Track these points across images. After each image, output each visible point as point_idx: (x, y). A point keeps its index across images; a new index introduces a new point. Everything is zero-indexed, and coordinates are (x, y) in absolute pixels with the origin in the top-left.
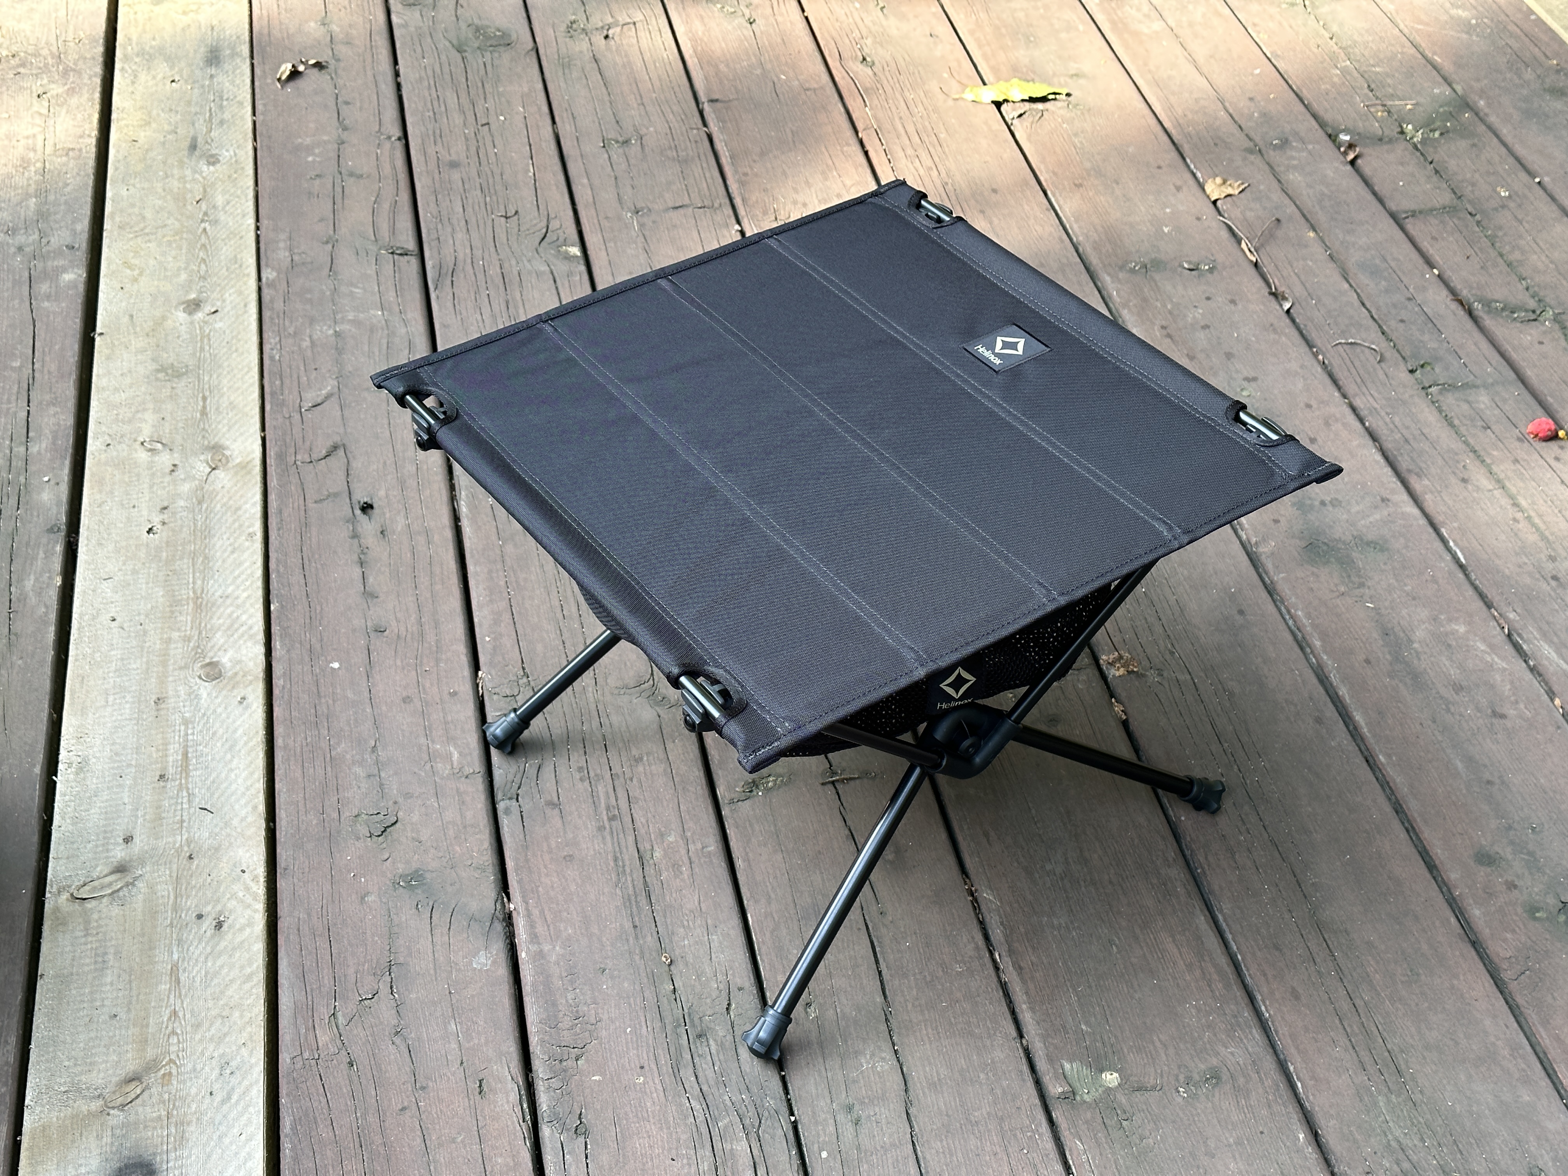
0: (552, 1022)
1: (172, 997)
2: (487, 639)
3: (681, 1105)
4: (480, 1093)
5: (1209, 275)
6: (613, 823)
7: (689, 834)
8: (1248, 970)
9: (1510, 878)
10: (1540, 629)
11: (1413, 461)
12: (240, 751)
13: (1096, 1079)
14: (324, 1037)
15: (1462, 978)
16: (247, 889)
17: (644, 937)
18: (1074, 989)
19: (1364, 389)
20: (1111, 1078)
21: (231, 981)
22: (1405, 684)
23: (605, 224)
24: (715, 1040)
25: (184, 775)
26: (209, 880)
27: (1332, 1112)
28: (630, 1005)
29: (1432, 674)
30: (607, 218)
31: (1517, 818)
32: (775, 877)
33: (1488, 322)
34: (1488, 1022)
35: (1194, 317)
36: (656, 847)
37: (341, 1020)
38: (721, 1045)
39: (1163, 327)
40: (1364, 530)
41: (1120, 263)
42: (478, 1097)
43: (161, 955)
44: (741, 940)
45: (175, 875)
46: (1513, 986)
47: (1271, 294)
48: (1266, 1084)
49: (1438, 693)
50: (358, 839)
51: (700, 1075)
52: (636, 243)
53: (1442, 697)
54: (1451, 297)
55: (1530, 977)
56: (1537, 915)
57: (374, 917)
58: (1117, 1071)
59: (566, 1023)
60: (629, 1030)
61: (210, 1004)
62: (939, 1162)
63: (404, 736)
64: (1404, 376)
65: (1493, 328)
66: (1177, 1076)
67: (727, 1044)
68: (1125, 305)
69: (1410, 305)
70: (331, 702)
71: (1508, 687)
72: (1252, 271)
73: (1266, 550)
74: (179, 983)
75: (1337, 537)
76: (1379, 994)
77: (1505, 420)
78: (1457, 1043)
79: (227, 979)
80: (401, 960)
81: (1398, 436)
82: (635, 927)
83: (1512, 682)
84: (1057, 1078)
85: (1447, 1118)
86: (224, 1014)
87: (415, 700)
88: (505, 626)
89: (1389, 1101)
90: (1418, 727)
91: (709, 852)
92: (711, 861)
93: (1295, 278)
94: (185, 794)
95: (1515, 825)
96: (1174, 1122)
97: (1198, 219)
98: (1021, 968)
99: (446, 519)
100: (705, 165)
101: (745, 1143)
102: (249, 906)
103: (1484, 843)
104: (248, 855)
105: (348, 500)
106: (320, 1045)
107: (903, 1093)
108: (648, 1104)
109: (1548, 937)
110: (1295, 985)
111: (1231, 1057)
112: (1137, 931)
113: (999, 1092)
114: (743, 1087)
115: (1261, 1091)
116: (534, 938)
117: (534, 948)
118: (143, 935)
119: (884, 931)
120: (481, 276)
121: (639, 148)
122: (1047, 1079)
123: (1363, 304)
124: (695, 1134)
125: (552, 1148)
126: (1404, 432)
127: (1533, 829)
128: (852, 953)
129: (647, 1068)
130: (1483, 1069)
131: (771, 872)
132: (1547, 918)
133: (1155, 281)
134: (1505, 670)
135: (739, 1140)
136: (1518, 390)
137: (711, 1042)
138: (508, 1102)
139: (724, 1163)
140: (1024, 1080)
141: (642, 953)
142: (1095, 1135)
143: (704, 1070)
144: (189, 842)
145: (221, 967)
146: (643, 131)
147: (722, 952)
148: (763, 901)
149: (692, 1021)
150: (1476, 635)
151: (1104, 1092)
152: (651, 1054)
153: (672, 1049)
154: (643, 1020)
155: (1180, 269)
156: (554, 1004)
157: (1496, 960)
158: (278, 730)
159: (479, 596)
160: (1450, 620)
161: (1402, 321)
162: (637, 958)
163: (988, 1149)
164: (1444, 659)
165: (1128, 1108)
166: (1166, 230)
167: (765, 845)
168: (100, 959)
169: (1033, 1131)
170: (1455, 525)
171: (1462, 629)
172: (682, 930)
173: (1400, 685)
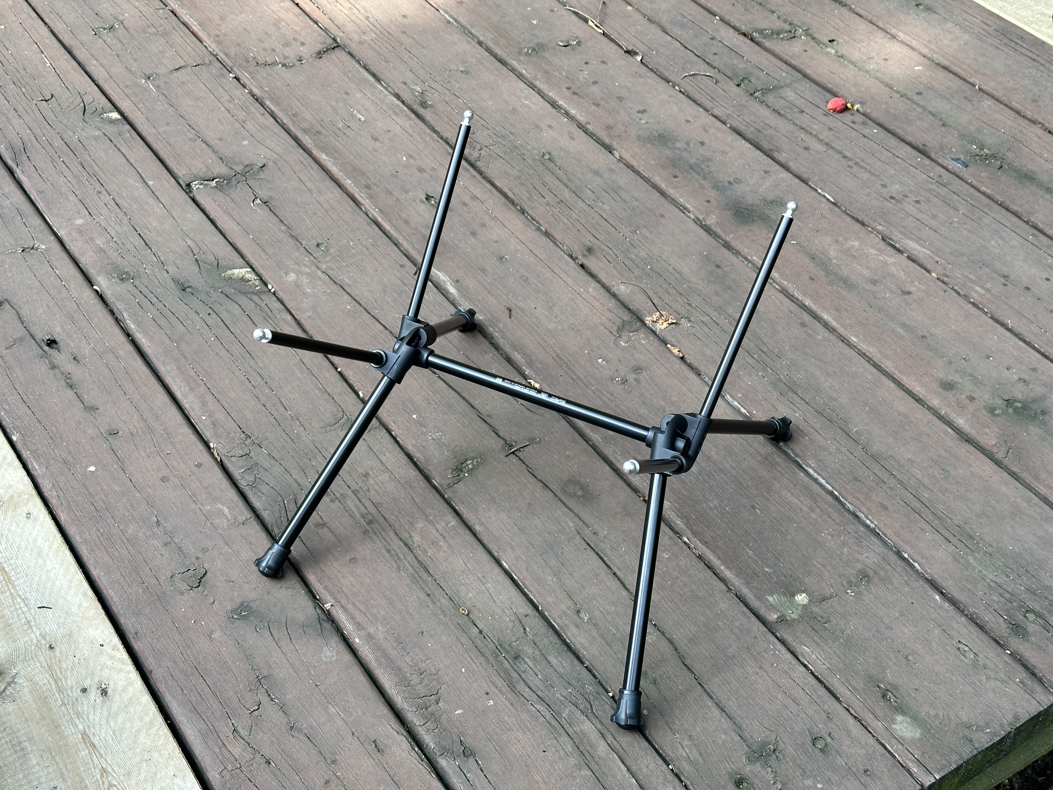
0: (404, 682)
1: (95, 758)
2: (204, 418)
3: (529, 711)
4: (379, 751)
5: (579, 48)
6: (373, 526)
7: (431, 518)
8: (846, 500)
9: (968, 394)
10: (901, 232)
11: (770, 143)
12: (48, 555)
13: (793, 603)
14: (237, 749)
15: (974, 465)
16: (112, 657)
17: (439, 601)
18: (748, 546)
19: (716, 103)
20: (802, 598)
21: (138, 731)
22: (842, 288)
23: (127, 91)
24: (528, 657)
25: (10, 586)
26: (76, 660)
27: (946, 576)
28: (455, 652)
29: (854, 277)
30: (127, 86)
31: (951, 355)
32: (508, 530)
33: (767, 44)
34: (1004, 489)
35: (584, 78)
36: (413, 534)
37: (244, 733)
38: (534, 659)
39: (568, 88)
40: (765, 195)
41: (517, 51)
42: (379, 755)
43: (68, 730)
44: (508, 582)
45: (45, 664)
46: (1006, 461)
47: (626, 52)
48: (898, 570)
49: (863, 288)
50: (182, 594)
51: (531, 685)
52: (159, 100)
53: (867, 290)
54: (736, 33)
55: (1013, 453)
56: (996, 412)
57: (227, 648)
58: (803, 592)
59: (415, 679)
60: (463, 670)
61: (130, 754)
62: (724, 691)
63: (177, 507)
64: (735, 89)
65: (773, 48)
66: (842, 583)
67: (538, 657)
68: (536, 79)
69: (714, 42)
70: (103, 497)
71: (902, 273)
72: (605, 40)
73: (712, 222)
74: (94, 746)
75: (750, 202)
76: (932, 491)
77: (810, 105)
78: (994, 508)
79: (133, 731)
80: (266, 673)
81: (752, 129)
82: (429, 595)
83: (903, 270)
84: (769, 610)
85: (1014, 558)
86: (145, 758)
87: (171, 478)
88: (212, 405)
89: (975, 558)
90: (865, 313)
91: (453, 526)
92: (458, 532)
93: (634, 39)
94: (19, 600)
95: (952, 360)
96: (856, 614)
97: (552, 11)
98: (706, 543)
99: (121, 338)
100: (182, 34)
101: (588, 722)
102: (121, 670)
103: (941, 376)
104: (99, 632)
105: (33, 341)
106: (236, 756)
107: (675, 652)
108: (506, 718)
109: (1009, 424)
110: (880, 500)
111: (868, 560)
112: (766, 494)
113: (736, 631)
114: (566, 684)
115: (897, 575)
116: (359, 626)
117: (362, 633)
118: (44, 718)
119: (602, 545)
120: (49, 148)
121: (124, 30)
122: (763, 612)
123: (686, 48)
124: (550, 728)
125: (454, 773)
126: (755, 125)
127: (964, 359)
128: (589, 567)
129: (491, 693)
130: (1018, 520)
131: (503, 527)
132: (1002, 413)
133: (545, 58)
134: (895, 263)
135: (583, 723)
136: (808, 84)
137: (527, 660)
138: (403, 751)
139: (582, 742)
140: (748, 618)
141: (443, 612)
142: (813, 639)
143: (532, 681)
144: (43, 637)
145: (124, 722)
146: (121, 18)
147: (500, 594)
148: (509, 549)
149: (505, 649)
150: (866, 245)
151: (803, 608)
152: (489, 682)
153: (502, 673)
154: (469, 659)
155: (558, 47)
156: (399, 669)
157: (987, 448)
158: (72, 531)
159: (180, 389)
160: (846, 240)
161: (715, 54)
162: (442, 617)
163: (750, 671)
164: (855, 265)
165: (823, 614)
166: (535, 22)
167: (489, 510)
168: (18, 748)
169: (772, 650)
170: (817, 178)
171: (856, 244)
172: (463, 587)
173: (839, 289)
